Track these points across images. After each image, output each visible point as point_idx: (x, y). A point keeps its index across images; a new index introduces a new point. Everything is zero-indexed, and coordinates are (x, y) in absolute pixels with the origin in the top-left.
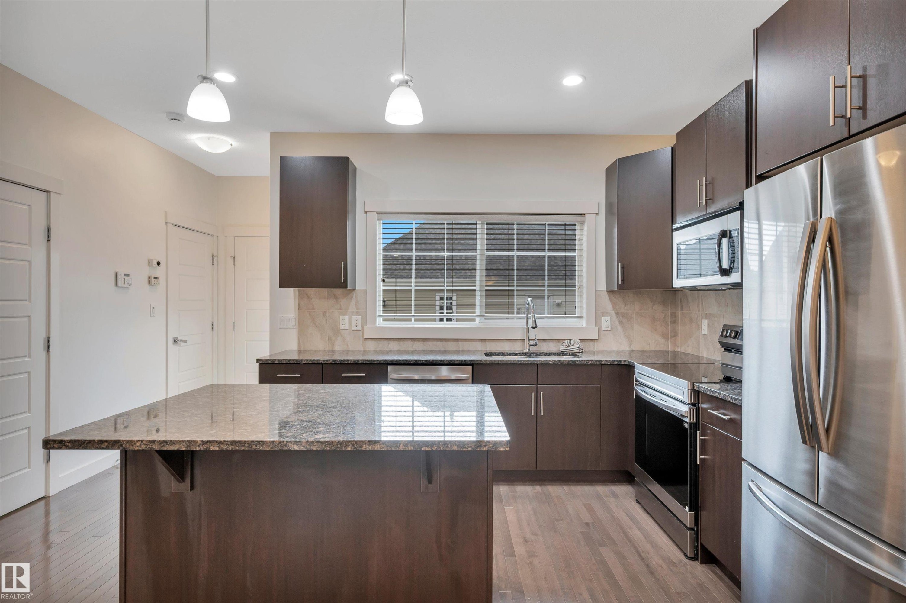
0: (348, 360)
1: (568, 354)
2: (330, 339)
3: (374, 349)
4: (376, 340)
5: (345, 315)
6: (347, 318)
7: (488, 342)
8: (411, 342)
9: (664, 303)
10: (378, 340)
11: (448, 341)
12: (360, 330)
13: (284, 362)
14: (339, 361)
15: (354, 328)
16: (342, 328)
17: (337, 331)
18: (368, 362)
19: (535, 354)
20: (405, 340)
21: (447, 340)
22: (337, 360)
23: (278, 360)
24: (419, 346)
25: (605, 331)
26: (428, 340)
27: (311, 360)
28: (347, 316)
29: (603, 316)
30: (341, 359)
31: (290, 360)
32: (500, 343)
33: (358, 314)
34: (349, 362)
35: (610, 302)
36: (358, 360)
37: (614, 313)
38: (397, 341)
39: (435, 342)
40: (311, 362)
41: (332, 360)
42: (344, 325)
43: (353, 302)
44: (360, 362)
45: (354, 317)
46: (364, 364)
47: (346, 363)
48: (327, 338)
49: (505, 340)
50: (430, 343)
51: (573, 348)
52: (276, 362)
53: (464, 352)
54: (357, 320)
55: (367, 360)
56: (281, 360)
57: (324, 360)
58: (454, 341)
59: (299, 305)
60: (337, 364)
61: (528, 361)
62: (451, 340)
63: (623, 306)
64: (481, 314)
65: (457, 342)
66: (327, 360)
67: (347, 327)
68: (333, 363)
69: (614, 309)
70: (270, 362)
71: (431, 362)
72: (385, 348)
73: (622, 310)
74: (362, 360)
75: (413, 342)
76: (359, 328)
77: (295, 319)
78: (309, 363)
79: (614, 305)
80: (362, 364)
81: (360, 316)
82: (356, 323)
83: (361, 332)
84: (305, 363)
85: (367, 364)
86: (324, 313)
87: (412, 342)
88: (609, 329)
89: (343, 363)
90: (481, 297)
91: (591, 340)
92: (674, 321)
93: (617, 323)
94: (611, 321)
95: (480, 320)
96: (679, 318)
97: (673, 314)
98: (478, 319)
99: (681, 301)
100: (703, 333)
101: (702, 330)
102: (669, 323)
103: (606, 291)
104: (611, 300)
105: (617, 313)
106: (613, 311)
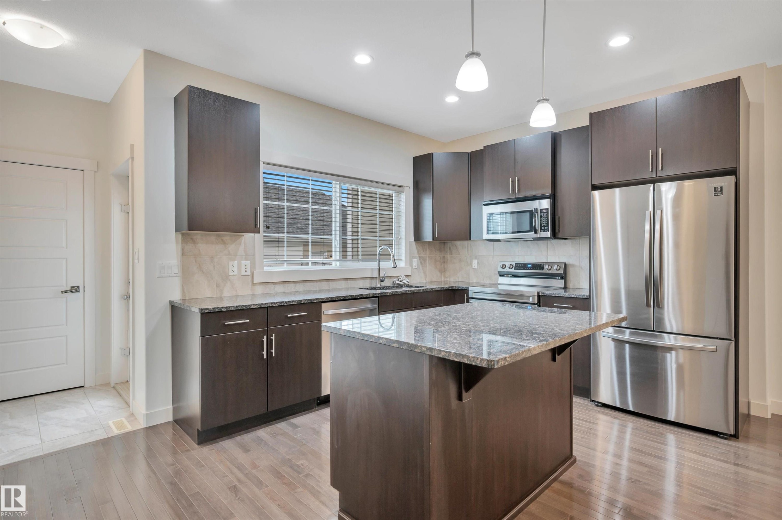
0: (293, 301)
1: (404, 286)
2: (218, 286)
3: (262, 293)
4: (264, 284)
5: (234, 260)
6: (236, 263)
7: (349, 281)
9: (440, 250)
12: (249, 275)
13: (232, 309)
14: (285, 303)
15: (243, 273)
16: (231, 273)
17: (226, 277)
18: (309, 302)
19: (385, 288)
20: (289, 282)
22: (283, 302)
23: (226, 307)
24: (300, 287)
25: (415, 269)
26: (307, 281)
27: (259, 304)
28: (236, 262)
29: (413, 259)
30: (287, 301)
31: (238, 306)
33: (246, 259)
34: (294, 303)
35: (416, 250)
36: (301, 301)
37: (418, 257)
38: (282, 284)
39: (313, 283)
40: (259, 306)
41: (278, 302)
42: (233, 271)
43: (242, 248)
44: (303, 302)
45: (243, 262)
46: (306, 303)
47: (291, 304)
48: (215, 286)
49: (360, 279)
50: (308, 284)
51: (405, 281)
52: (224, 310)
53: (333, 290)
54: (246, 266)
55: (308, 300)
56: (229, 307)
57: (272, 303)
59: (183, 250)
60: (284, 305)
61: (410, 291)
63: (422, 252)
64: (340, 259)
66: (274, 303)
67: (236, 273)
68: (280, 305)
69: (418, 254)
70: (217, 310)
71: (354, 297)
72: (272, 291)
73: (422, 255)
74: (304, 300)
75: (295, 284)
76: (249, 273)
77: (178, 265)
78: (258, 307)
79: (418, 251)
80: (304, 303)
81: (249, 262)
82: (246, 268)
83: (250, 277)
84: (253, 307)
85: (308, 303)
86: (212, 258)
88: (416, 268)
89: (289, 304)
90: (337, 244)
91: (410, 275)
92: (444, 261)
93: (420, 263)
94: (417, 262)
95: (338, 263)
96: (448, 259)
97: (444, 257)
98: (335, 262)
99: (450, 249)
100: (473, 268)
101: (472, 266)
102: (442, 263)
103: (414, 241)
104: (416, 247)
105: (420, 257)
106: (418, 256)
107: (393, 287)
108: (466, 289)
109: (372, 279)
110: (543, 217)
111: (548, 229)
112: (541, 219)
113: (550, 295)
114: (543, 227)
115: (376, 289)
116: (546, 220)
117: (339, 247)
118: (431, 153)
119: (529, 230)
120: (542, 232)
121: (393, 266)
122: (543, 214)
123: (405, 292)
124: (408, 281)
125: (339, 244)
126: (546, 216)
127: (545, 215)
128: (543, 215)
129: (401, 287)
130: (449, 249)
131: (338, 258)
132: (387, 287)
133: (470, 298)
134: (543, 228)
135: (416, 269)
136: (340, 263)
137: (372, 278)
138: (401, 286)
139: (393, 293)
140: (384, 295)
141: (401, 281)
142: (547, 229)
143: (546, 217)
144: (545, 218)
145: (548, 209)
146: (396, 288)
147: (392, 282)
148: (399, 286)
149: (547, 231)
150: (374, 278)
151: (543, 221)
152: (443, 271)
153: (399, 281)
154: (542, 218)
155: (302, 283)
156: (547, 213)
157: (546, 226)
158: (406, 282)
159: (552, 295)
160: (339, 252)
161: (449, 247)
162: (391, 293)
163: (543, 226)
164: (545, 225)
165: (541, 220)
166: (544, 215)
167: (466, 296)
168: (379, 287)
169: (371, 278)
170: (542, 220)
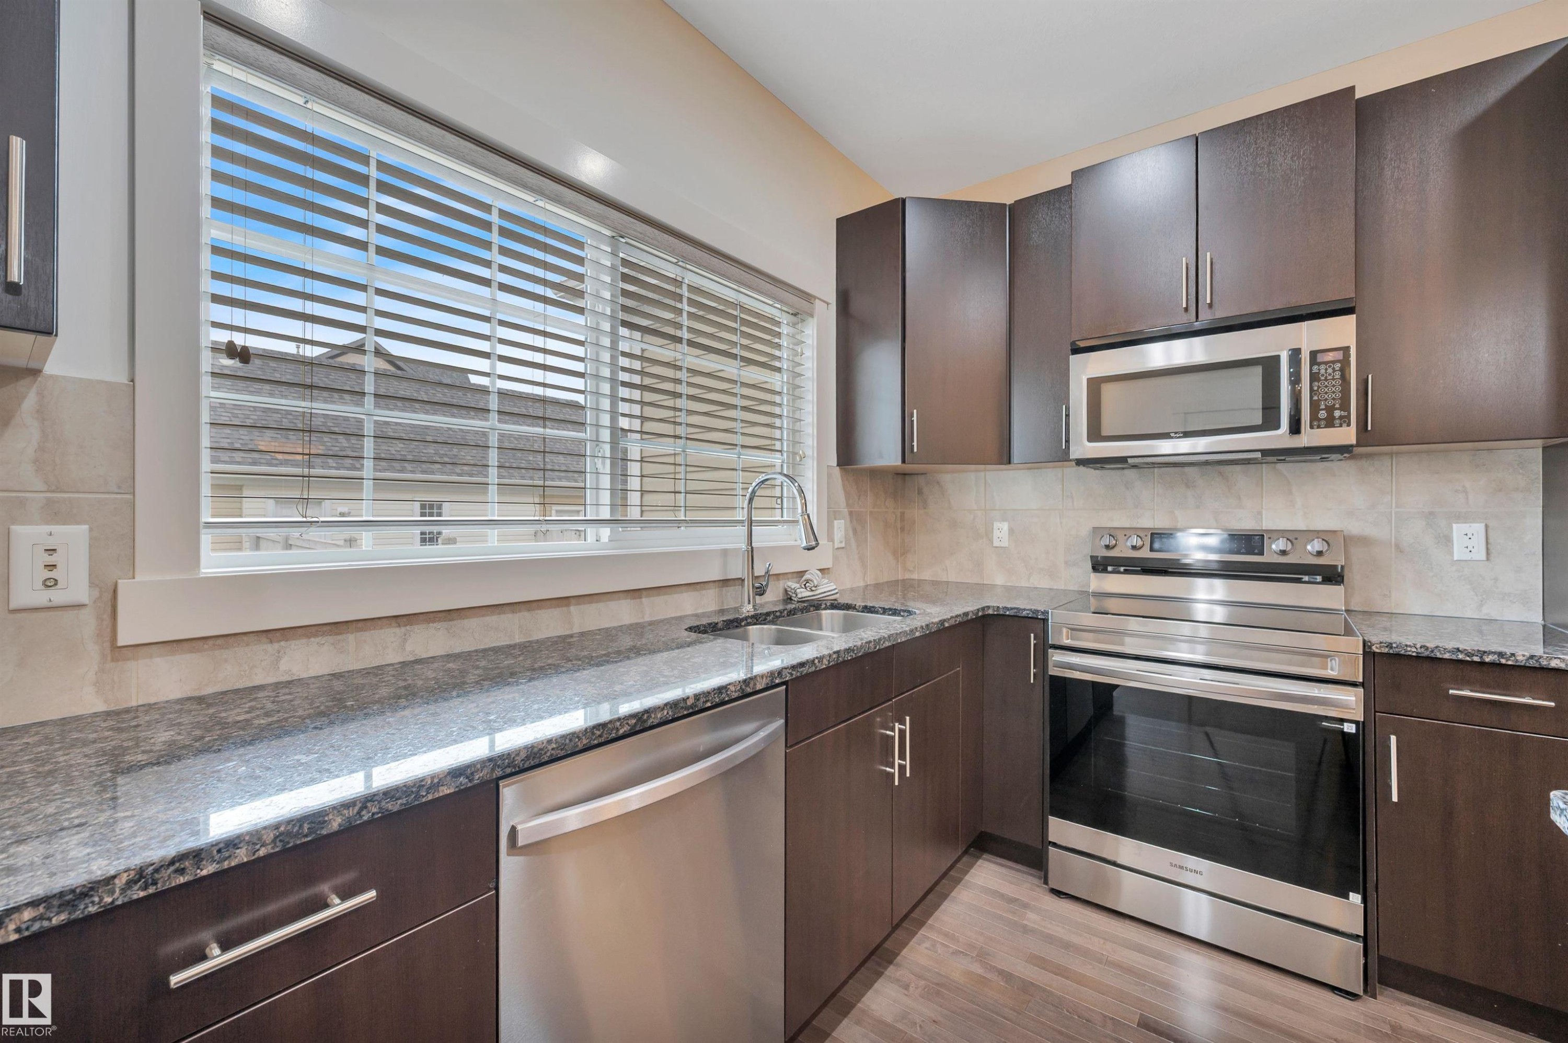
4: (200, 643)
7: (646, 598)
8: (397, 630)
9: (895, 496)
10: (211, 642)
11: (540, 608)
21: (534, 604)
25: (840, 550)
29: (836, 520)
32: (675, 596)
35: (843, 492)
37: (847, 514)
38: (323, 635)
49: (684, 588)
50: (473, 623)
51: (827, 590)
54: (51, 550)
58: (558, 606)
61: (889, 638)
62: (548, 603)
63: (857, 499)
64: (611, 515)
65: (565, 609)
69: (848, 505)
73: (857, 508)
75: (403, 629)
79: (848, 495)
81: (83, 527)
83: (88, 614)
87: (399, 631)
88: (843, 545)
90: (604, 463)
91: (828, 569)
92: (904, 527)
93: (851, 533)
94: (845, 527)
95: (605, 532)
96: (914, 521)
97: (903, 514)
98: (594, 530)
99: (920, 492)
100: (996, 543)
101: (991, 541)
102: (899, 531)
103: (838, 465)
104: (844, 485)
105: (851, 513)
106: (846, 510)
107: (792, 612)
108: (1035, 616)
109: (723, 587)
110: (1323, 378)
111: (1349, 417)
112: (1316, 383)
113: (1426, 653)
114: (1321, 412)
115: (743, 624)
116: (1339, 388)
117: (608, 470)
118: (897, 200)
119: (1260, 422)
120: (1319, 427)
121: (804, 544)
122: (1323, 367)
123: (875, 648)
124: (835, 587)
125: (608, 462)
126: (1338, 375)
127: (1334, 370)
128: (1326, 369)
129: (817, 610)
130: (918, 494)
131: (605, 513)
132: (776, 611)
133: (1051, 647)
134: (1323, 414)
135: (843, 548)
136: (611, 531)
137: (725, 582)
138: (814, 606)
139: (838, 657)
140: (810, 670)
141: (812, 591)
142: (1341, 417)
143: (1338, 377)
144: (1333, 379)
145: (1346, 350)
146: (802, 613)
147: (781, 591)
148: (811, 606)
149: (1341, 426)
150: (731, 582)
151: (1322, 390)
152: (901, 552)
153: (806, 588)
154: (1319, 380)
155: (439, 621)
156: (1345, 362)
157: (1337, 406)
158: (825, 592)
159: (1439, 655)
160: (609, 492)
161: (918, 488)
162: (835, 656)
163: (1323, 407)
164: (1334, 405)
165: (1316, 388)
166: (1330, 371)
167: (1035, 639)
168: (752, 617)
169: (721, 583)
170: (1319, 387)
